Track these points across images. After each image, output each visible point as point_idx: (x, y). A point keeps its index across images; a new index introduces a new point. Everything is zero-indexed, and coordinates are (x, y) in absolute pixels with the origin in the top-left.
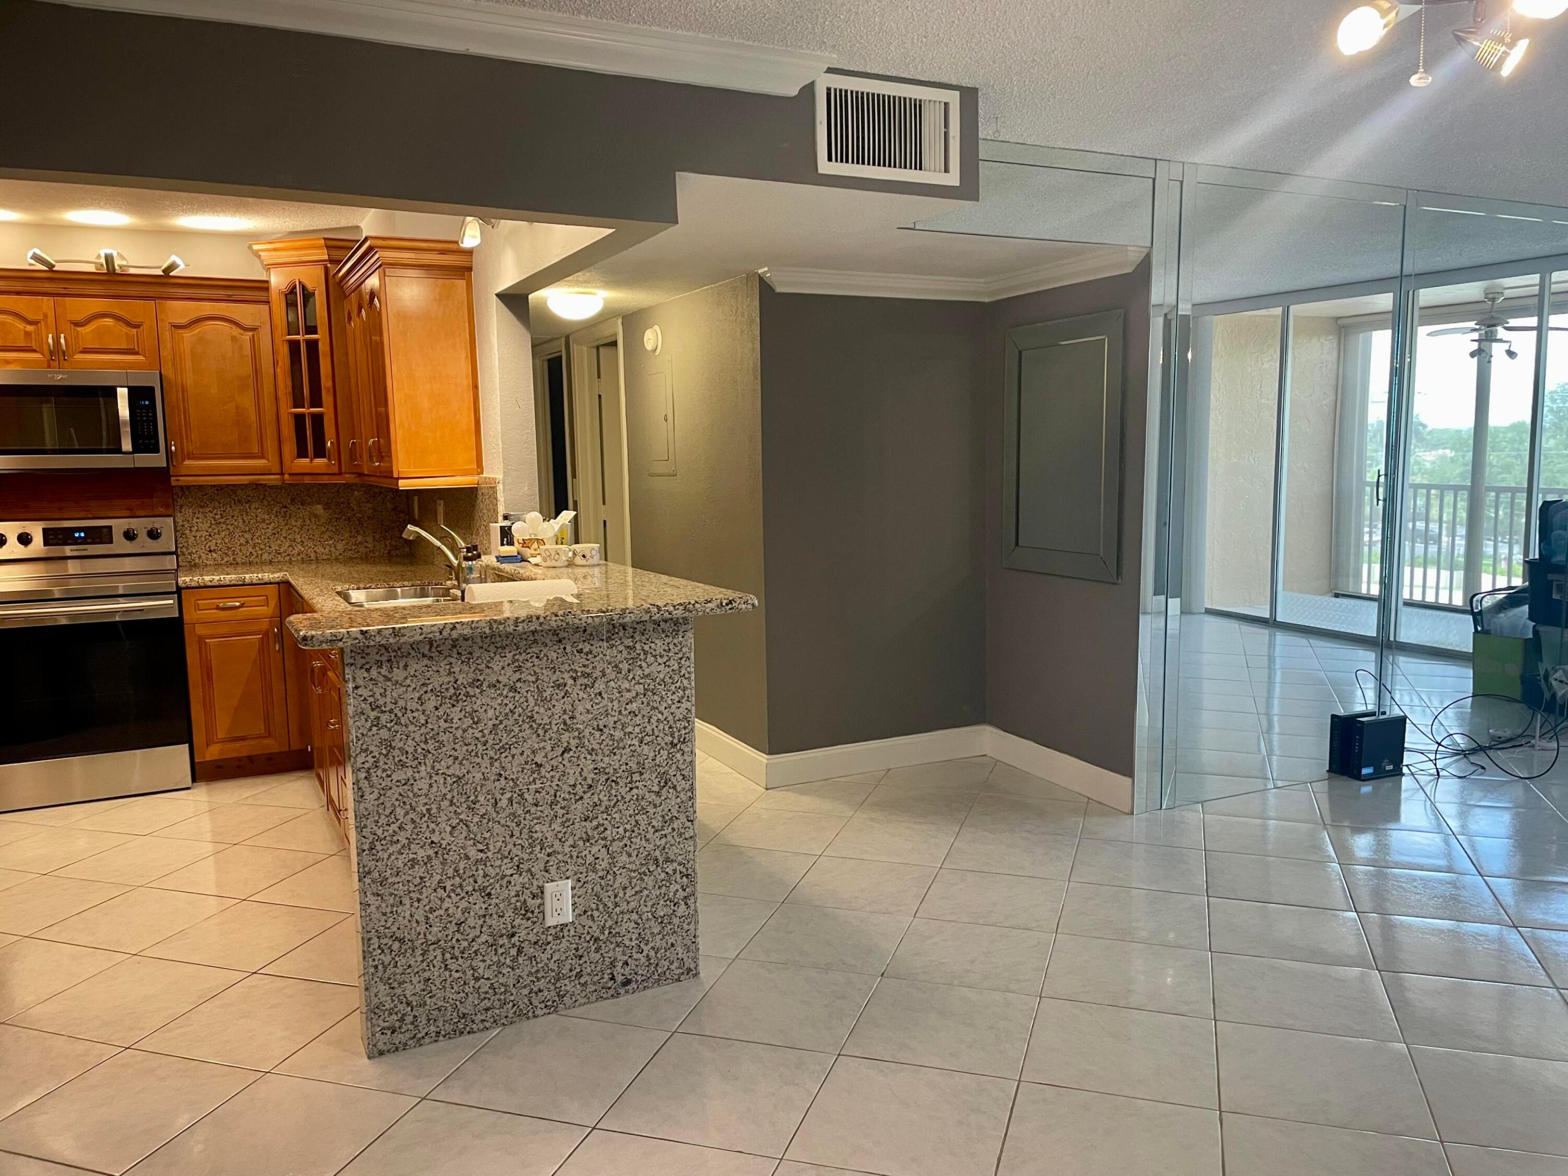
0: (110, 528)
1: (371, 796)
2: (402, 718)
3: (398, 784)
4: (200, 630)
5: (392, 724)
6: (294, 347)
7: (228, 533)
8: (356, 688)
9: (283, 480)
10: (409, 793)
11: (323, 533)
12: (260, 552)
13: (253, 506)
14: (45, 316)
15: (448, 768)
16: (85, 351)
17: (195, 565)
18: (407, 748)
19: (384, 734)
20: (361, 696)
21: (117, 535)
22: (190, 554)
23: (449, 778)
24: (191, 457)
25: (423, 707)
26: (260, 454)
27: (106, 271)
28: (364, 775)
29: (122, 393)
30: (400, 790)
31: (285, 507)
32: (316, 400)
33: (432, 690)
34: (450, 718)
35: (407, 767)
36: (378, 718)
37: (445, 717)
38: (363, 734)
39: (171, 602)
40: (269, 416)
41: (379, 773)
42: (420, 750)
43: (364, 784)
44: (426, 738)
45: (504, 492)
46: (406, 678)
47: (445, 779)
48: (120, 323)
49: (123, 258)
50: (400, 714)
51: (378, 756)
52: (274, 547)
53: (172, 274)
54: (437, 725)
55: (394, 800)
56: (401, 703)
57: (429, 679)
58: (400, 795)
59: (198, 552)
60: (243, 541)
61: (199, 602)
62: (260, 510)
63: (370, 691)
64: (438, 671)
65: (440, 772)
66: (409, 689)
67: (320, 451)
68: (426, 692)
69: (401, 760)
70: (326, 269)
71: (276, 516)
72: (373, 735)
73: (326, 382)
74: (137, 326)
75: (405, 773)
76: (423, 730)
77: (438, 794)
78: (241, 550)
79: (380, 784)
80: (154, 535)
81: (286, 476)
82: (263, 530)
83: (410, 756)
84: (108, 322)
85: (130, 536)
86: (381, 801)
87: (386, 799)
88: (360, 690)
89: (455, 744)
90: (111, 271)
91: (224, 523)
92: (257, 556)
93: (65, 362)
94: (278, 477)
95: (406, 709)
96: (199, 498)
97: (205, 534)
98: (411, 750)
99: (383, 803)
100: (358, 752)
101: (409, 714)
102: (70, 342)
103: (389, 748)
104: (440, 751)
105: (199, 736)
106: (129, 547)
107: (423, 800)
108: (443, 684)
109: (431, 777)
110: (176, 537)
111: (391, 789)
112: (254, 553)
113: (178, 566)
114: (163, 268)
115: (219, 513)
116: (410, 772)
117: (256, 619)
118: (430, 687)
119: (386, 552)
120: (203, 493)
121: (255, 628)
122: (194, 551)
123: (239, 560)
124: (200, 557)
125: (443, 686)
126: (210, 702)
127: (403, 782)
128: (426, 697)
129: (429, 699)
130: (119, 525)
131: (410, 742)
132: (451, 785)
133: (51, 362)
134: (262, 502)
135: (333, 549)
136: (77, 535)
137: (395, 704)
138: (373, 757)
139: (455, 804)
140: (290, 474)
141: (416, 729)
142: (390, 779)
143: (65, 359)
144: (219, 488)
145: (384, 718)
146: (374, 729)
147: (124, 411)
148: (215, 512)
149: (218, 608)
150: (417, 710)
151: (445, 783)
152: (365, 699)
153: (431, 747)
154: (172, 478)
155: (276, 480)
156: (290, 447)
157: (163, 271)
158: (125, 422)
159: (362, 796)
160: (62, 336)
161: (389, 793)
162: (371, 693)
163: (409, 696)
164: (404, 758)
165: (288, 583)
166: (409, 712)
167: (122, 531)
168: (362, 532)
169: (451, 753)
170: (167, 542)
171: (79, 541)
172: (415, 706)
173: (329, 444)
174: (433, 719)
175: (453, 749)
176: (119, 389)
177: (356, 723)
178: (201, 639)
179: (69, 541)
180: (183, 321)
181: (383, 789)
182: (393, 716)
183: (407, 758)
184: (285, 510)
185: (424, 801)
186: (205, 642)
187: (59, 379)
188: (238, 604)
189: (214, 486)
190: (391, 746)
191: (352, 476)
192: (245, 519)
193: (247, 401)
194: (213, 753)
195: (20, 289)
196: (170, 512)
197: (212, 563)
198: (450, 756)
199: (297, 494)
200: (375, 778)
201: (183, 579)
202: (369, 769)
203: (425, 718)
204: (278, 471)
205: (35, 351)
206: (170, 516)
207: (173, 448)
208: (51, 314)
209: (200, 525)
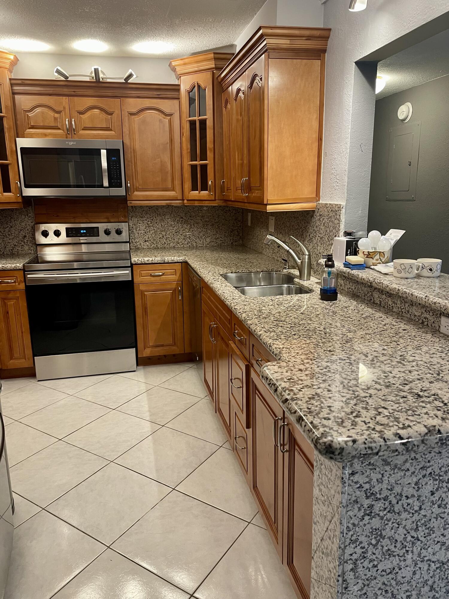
0: (98, 228)
1: (355, 587)
2: (396, 505)
3: (384, 573)
4: (142, 288)
5: (385, 513)
6: (192, 124)
7: (154, 232)
8: (353, 474)
9: (184, 203)
10: (392, 581)
11: (200, 232)
12: (169, 242)
13: (166, 217)
14: (64, 108)
15: (434, 554)
16: (85, 129)
17: (138, 249)
18: (397, 537)
19: (376, 523)
20: (356, 483)
21: (101, 232)
22: (135, 242)
23: (433, 564)
24: (138, 190)
25: (419, 493)
26: (172, 188)
27: (95, 81)
28: (351, 566)
29: (104, 152)
30: (384, 579)
31: (182, 218)
32: (204, 157)
33: (431, 473)
34: (444, 503)
35: (394, 556)
36: (371, 506)
37: (440, 502)
38: (354, 525)
39: (128, 272)
40: (177, 166)
41: (366, 564)
42: (409, 538)
43: (350, 576)
44: (417, 525)
45: (345, 215)
46: (406, 461)
47: (429, 565)
48: (102, 112)
49: (104, 74)
50: (394, 501)
51: (366, 546)
52: (176, 240)
53: (128, 82)
54: (430, 512)
55: (376, 589)
56: (398, 489)
57: (429, 462)
58: (384, 584)
59: (139, 241)
60: (161, 236)
61: (142, 272)
62: (169, 220)
63: (367, 477)
64: (440, 453)
65: (426, 559)
66: (407, 473)
67: (204, 187)
68: (424, 476)
69: (389, 550)
70: (213, 73)
71: (178, 223)
72: (365, 525)
73: (209, 145)
74: (111, 114)
75: (392, 562)
76: (416, 517)
77: (420, 581)
78: (160, 241)
79: (365, 575)
80: (119, 232)
81: (185, 201)
82: (171, 231)
83: (399, 545)
84: (96, 111)
85: (107, 232)
86: (364, 591)
87: (369, 589)
88: (356, 476)
89: (444, 529)
90: (98, 81)
91: (152, 226)
92: (168, 245)
93: (75, 135)
94: (181, 201)
95: (401, 495)
96: (141, 213)
97: (143, 232)
98: (400, 538)
99: (366, 593)
100: (347, 543)
101: (404, 501)
102: (77, 124)
103: (379, 538)
104: (428, 538)
105: (140, 344)
106: (106, 238)
107: (405, 587)
108: (443, 466)
109: (416, 564)
110: (129, 233)
111: (375, 579)
112: (166, 243)
113: (130, 249)
114: (124, 78)
115: (150, 221)
116: (395, 561)
117: (169, 282)
118: (429, 470)
119: (231, 243)
120: (142, 210)
121: (169, 287)
122: (138, 241)
123: (159, 246)
124: (141, 244)
125: (443, 469)
126: (146, 326)
127: (388, 571)
128: (423, 481)
129: (426, 484)
130: (102, 227)
131: (401, 530)
132: (435, 571)
133: (68, 135)
134: (171, 215)
135: (204, 241)
136: (82, 231)
137: (391, 490)
138: (362, 548)
139: (434, 589)
140: (187, 200)
141: (408, 517)
142: (376, 569)
143: (75, 134)
144: (150, 207)
145: (378, 506)
146: (367, 518)
147: (104, 164)
148: (148, 220)
149: (151, 276)
150: (413, 496)
151: (429, 569)
152: (361, 487)
153: (420, 534)
154: (128, 202)
155: (180, 203)
156: (188, 185)
157: (125, 80)
158: (105, 169)
159: (346, 588)
160: (73, 120)
161: (373, 583)
162: (368, 480)
163: (407, 480)
164: (392, 548)
165: (186, 263)
166: (404, 498)
167: (104, 230)
168: (219, 232)
169: (439, 540)
170: (125, 236)
171: (83, 235)
172: (411, 491)
173: (210, 183)
174: (428, 505)
175: (442, 535)
176: (102, 151)
177: (349, 513)
178: (142, 292)
179: (78, 235)
180: (134, 110)
181: (367, 580)
182: (387, 503)
183: (395, 547)
184: (182, 219)
185: (406, 589)
186: (144, 294)
187: (71, 144)
188: (161, 274)
189: (148, 206)
190: (381, 535)
191: (222, 201)
192: (162, 224)
193: (166, 158)
194: (147, 353)
195: (51, 92)
196: (127, 220)
197: (146, 247)
198: (438, 542)
199: (188, 211)
200: (361, 569)
201: (134, 259)
202: (356, 560)
203: (419, 504)
204: (181, 198)
205: (59, 129)
206: (126, 222)
207: (129, 185)
208: (67, 107)
209: (141, 227)
